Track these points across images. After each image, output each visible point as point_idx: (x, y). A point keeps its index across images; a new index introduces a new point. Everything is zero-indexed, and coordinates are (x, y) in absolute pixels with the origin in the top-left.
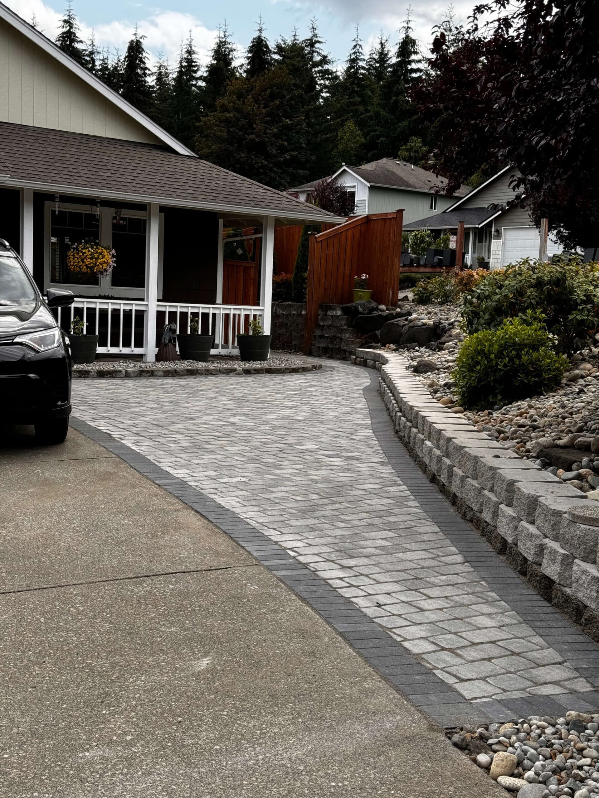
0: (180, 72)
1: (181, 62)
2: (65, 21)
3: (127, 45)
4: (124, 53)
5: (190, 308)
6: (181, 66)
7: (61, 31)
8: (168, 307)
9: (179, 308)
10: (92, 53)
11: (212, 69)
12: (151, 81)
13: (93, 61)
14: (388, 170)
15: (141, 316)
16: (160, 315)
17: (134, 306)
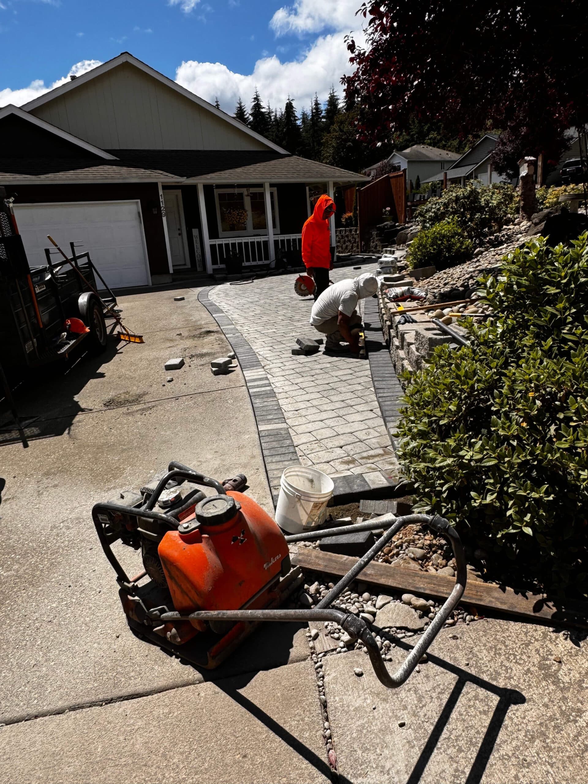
0: (312, 115)
1: (312, 110)
2: (255, 98)
3: (285, 105)
4: (284, 110)
5: (292, 237)
6: (312, 112)
7: (254, 103)
8: (281, 237)
9: (286, 237)
10: (269, 113)
11: (328, 111)
12: (299, 122)
13: (270, 117)
14: (418, 151)
15: (266, 243)
16: (276, 242)
17: (262, 239)
